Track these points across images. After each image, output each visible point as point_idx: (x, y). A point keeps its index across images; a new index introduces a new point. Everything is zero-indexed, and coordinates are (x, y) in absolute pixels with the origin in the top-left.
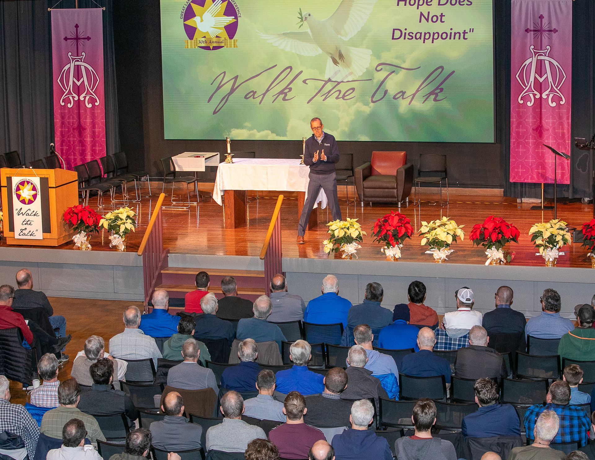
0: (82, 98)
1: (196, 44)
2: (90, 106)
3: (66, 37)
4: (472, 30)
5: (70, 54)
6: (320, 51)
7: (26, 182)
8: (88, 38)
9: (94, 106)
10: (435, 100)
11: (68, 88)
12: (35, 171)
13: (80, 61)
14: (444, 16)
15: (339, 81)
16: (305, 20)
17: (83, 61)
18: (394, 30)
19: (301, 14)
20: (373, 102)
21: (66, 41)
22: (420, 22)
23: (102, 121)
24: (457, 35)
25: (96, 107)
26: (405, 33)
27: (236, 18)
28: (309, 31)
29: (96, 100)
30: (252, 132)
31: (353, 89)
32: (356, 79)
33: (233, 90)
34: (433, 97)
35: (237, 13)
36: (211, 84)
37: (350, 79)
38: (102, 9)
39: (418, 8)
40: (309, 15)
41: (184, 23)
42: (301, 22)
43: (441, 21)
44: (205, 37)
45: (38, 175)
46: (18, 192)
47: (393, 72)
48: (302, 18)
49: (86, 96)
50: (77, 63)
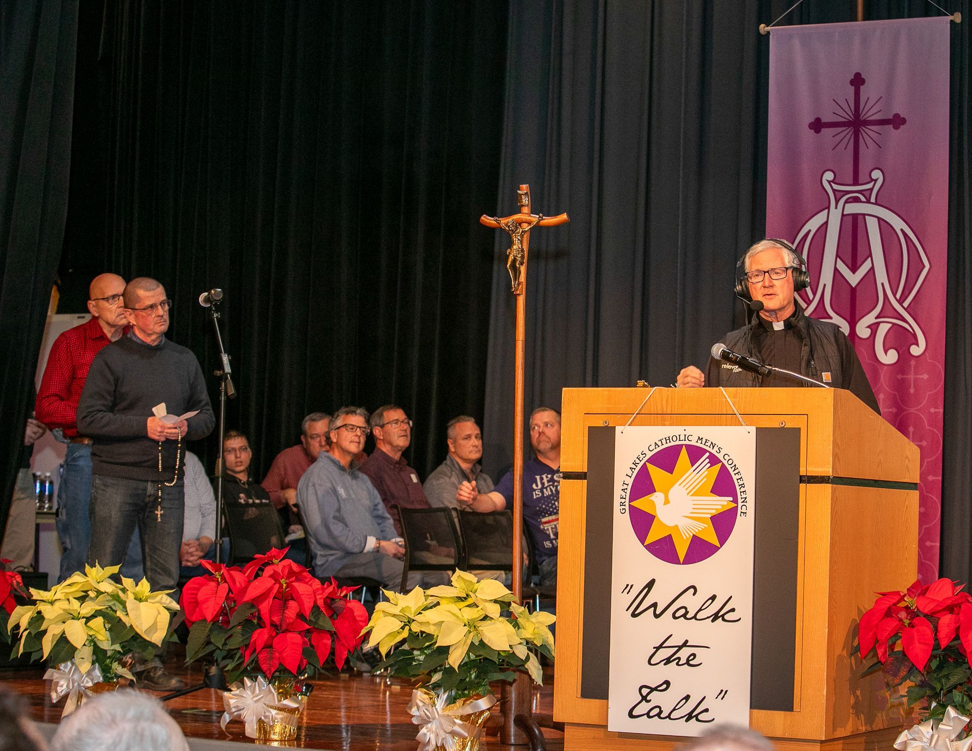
0: (863, 331)
2: (889, 358)
3: (818, 120)
5: (829, 176)
7: (684, 453)
8: (897, 121)
9: (904, 356)
11: (814, 294)
12: (735, 396)
13: (863, 199)
17: (873, 200)
21: (817, 131)
23: (932, 410)
25: (913, 363)
29: (915, 336)
38: (951, 18)
45: (748, 416)
46: (639, 504)
49: (878, 324)
50: (852, 208)
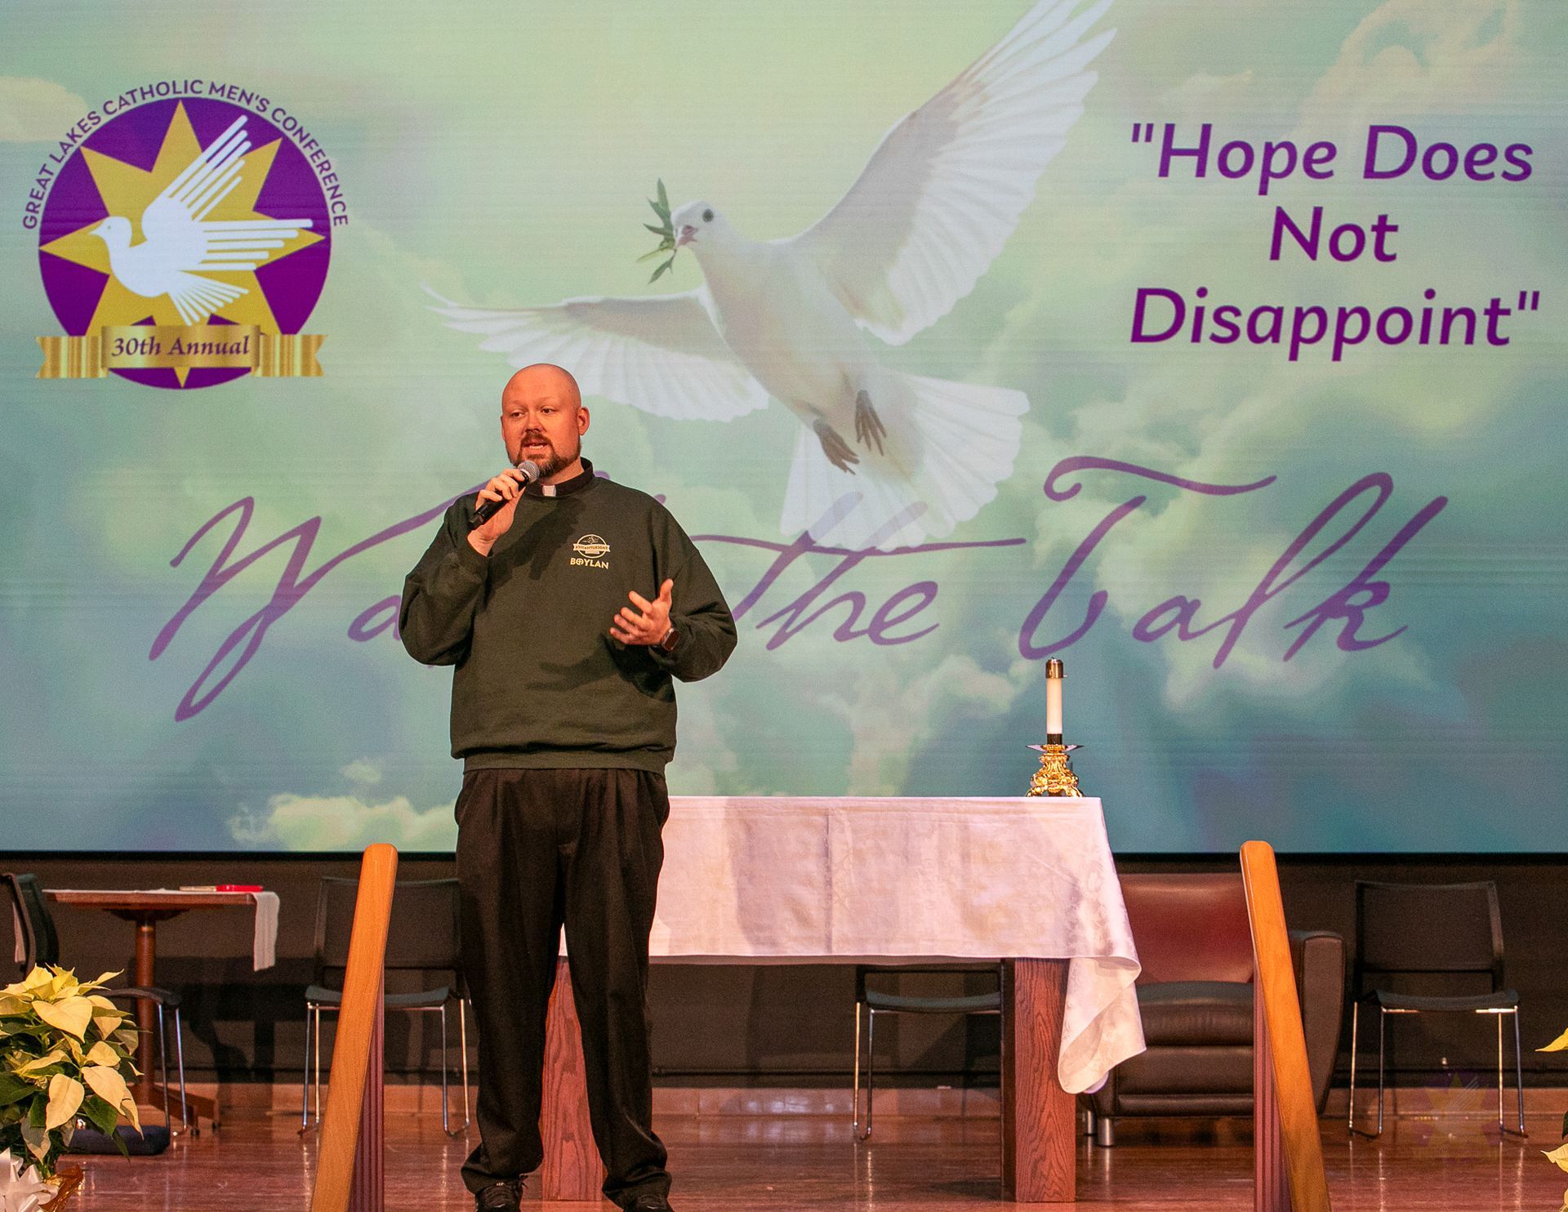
1: (100, 354)
4: (1530, 300)
6: (759, 397)
10: (1347, 642)
14: (1394, 228)
15: (855, 546)
16: (684, 241)
18: (1142, 294)
19: (662, 210)
20: (1029, 653)
22: (1275, 255)
24: (1459, 323)
26: (1200, 312)
27: (322, 225)
28: (703, 294)
30: (382, 810)
31: (929, 589)
32: (941, 538)
33: (288, 593)
34: (1335, 626)
35: (329, 203)
36: (175, 562)
37: (914, 535)
39: (1263, 191)
40: (708, 216)
41: (48, 248)
42: (662, 248)
43: (1381, 255)
44: (149, 321)
47: (1136, 502)
48: (667, 233)
